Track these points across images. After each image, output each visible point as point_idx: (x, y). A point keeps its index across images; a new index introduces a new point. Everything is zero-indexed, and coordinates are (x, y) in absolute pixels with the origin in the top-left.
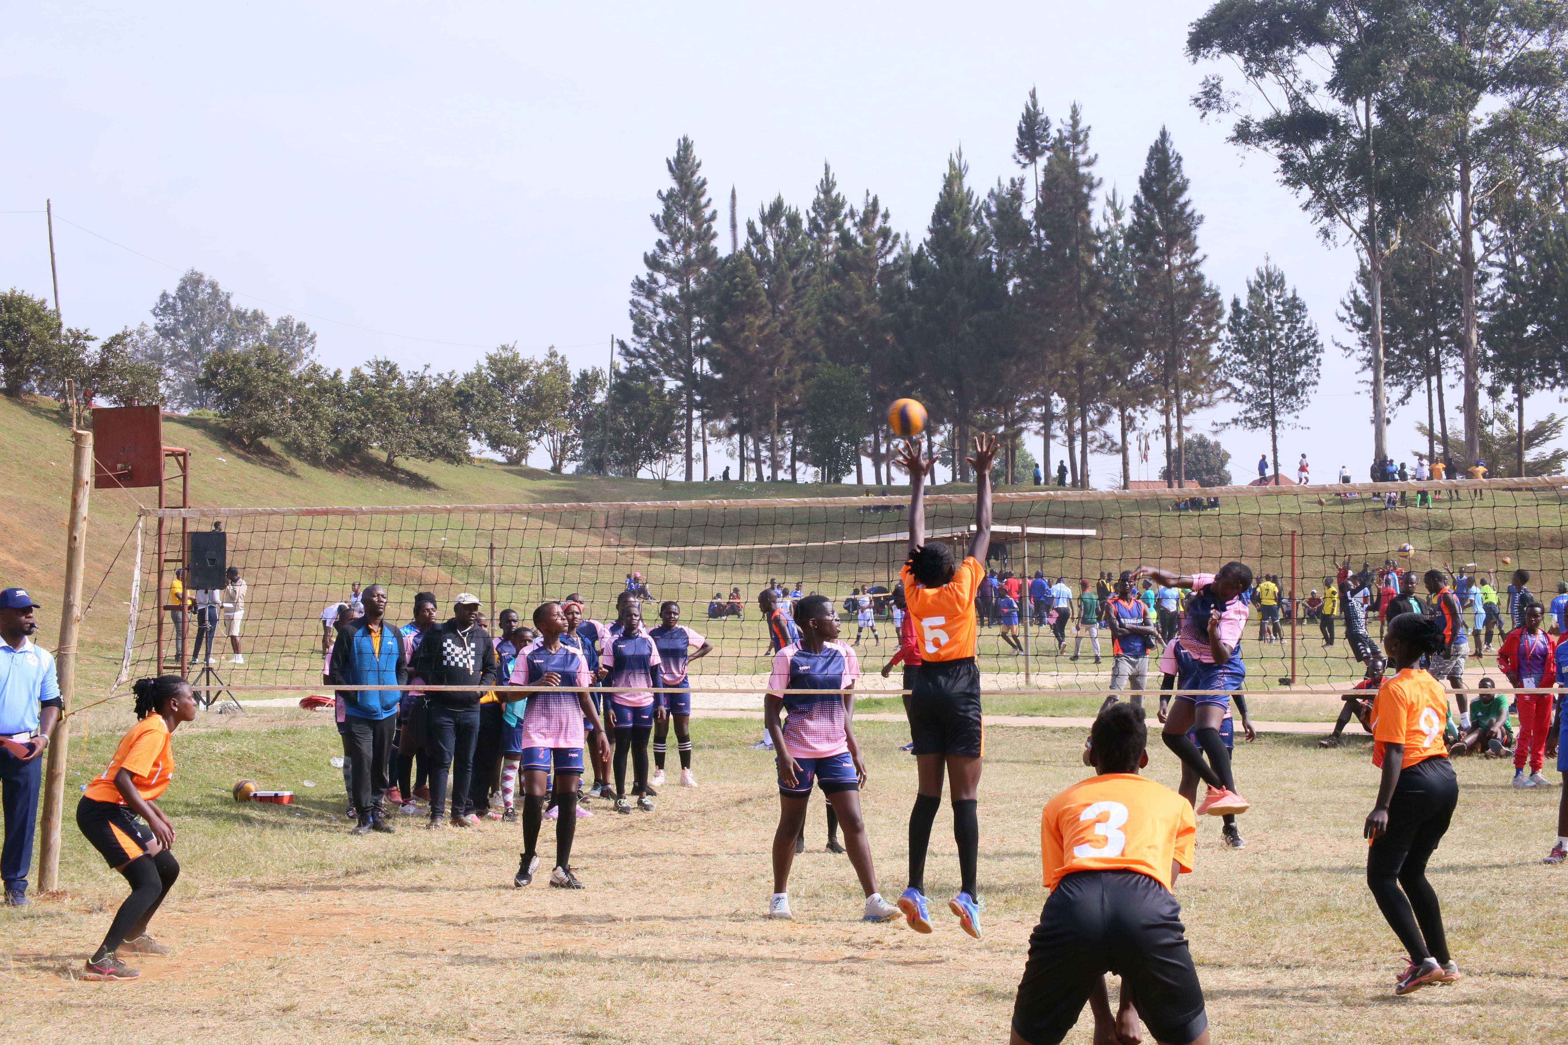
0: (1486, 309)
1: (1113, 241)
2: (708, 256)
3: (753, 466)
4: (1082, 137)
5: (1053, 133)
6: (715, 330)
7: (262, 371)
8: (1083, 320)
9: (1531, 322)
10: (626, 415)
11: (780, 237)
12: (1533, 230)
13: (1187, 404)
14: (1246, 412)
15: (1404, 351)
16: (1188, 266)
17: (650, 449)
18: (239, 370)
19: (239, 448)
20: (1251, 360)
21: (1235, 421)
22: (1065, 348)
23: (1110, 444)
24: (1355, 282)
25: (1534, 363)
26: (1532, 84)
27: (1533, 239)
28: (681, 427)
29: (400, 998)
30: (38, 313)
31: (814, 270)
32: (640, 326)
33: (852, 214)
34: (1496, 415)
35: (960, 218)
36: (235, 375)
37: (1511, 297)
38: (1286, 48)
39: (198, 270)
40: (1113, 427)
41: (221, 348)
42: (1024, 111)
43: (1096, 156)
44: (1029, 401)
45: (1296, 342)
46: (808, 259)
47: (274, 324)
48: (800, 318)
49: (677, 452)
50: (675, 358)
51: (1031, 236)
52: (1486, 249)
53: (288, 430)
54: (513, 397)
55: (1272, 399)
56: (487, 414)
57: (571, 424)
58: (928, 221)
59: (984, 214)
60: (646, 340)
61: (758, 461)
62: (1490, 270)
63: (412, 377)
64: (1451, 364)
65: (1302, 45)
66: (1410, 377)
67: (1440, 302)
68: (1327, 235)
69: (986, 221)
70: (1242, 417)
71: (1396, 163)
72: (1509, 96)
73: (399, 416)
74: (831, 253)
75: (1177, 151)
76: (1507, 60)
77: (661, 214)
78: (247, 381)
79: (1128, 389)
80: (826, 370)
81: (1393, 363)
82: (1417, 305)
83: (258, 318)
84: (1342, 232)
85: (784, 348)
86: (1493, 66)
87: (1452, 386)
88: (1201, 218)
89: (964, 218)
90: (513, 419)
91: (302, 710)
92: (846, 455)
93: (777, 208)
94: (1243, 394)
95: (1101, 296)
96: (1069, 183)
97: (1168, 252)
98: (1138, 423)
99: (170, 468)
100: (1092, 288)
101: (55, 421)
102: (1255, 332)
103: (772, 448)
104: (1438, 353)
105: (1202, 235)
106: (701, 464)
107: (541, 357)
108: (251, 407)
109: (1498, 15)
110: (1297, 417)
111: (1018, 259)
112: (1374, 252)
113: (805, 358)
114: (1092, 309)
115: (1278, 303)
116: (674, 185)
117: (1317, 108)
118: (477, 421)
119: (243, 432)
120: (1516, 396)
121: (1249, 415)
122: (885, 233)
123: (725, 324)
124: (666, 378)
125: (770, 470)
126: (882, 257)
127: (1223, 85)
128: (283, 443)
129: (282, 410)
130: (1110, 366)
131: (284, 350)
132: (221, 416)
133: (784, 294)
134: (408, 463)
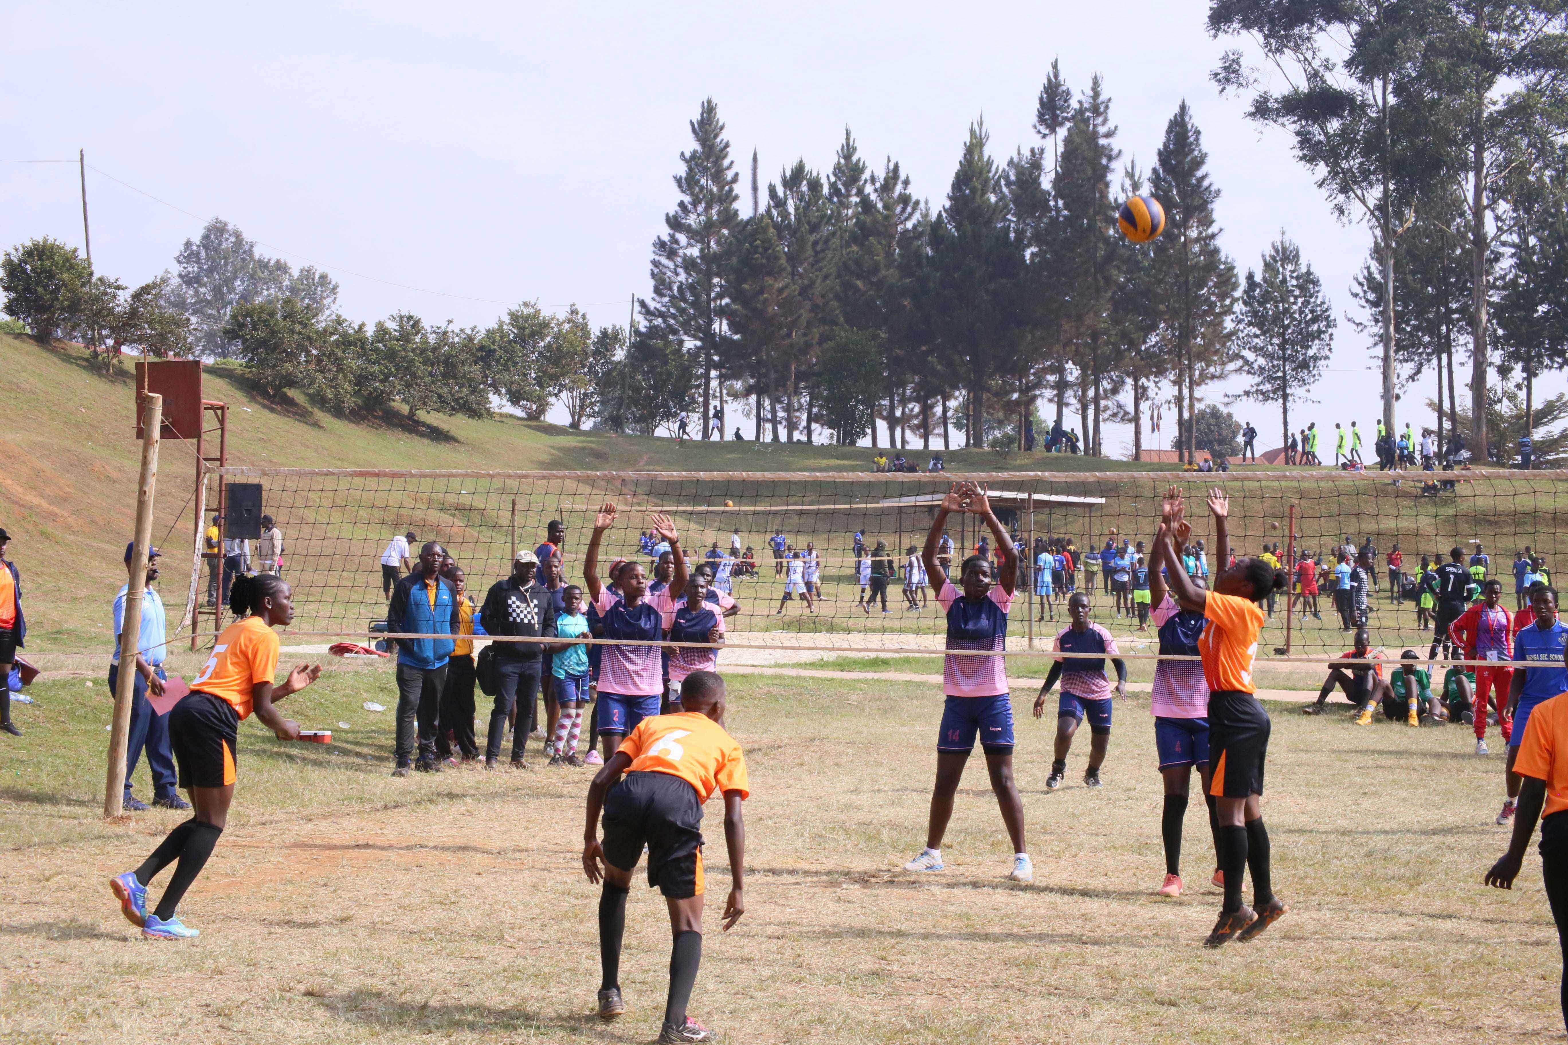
0: (1497, 288)
2: (729, 217)
3: (769, 426)
4: (1102, 109)
5: (1074, 104)
6: (733, 290)
7: (288, 323)
8: (1098, 290)
9: (1541, 303)
10: (644, 373)
11: (801, 201)
12: (1546, 211)
13: (1200, 375)
14: (1258, 385)
15: (1416, 328)
16: (1205, 239)
17: (668, 407)
18: (265, 321)
19: (264, 398)
20: (1264, 333)
21: (1247, 393)
22: (1080, 318)
23: (1122, 413)
24: (1369, 258)
25: (1543, 343)
26: (1547, 67)
27: (1546, 220)
28: (699, 386)
29: (445, 913)
30: (69, 261)
31: (834, 234)
32: (661, 286)
33: (873, 180)
34: (1505, 393)
35: (980, 186)
36: (261, 326)
37: (1522, 277)
38: (1306, 25)
39: (223, 218)
40: (1126, 397)
41: (244, 297)
42: (1046, 82)
43: (1116, 127)
44: (1043, 369)
45: (1309, 316)
46: (828, 222)
47: (296, 273)
48: (819, 281)
49: (694, 411)
50: (695, 318)
51: (1049, 206)
52: (1499, 229)
53: (312, 382)
54: (533, 353)
55: (1284, 372)
56: (508, 369)
57: (590, 381)
58: (948, 189)
59: (1003, 182)
60: (666, 299)
61: (774, 422)
62: (1502, 250)
63: (434, 332)
64: (1461, 342)
65: (1321, 22)
66: (1421, 354)
67: (1453, 280)
68: (1341, 212)
69: (1005, 190)
70: (1254, 390)
71: (1412, 142)
72: (1525, 78)
73: (422, 370)
74: (851, 218)
75: (1196, 125)
76: (1523, 43)
77: (684, 175)
78: (273, 333)
79: (1142, 359)
80: (843, 334)
81: (1404, 340)
82: (1429, 282)
83: (281, 267)
84: (1356, 209)
85: (802, 311)
86: (1510, 48)
87: (1462, 364)
88: (1218, 192)
89: (984, 186)
90: (533, 375)
91: (334, 656)
92: (861, 418)
93: (799, 173)
94: (1256, 366)
95: (1118, 268)
96: (1089, 154)
97: (1185, 224)
98: (1151, 393)
99: (209, 422)
100: (1110, 257)
101: (84, 368)
102: (1268, 306)
103: (788, 409)
104: (1449, 331)
107: (562, 314)
108: (277, 359)
110: (1308, 391)
111: (1035, 228)
112: (1387, 229)
113: (823, 321)
114: (1108, 280)
115: (1292, 277)
116: (698, 147)
117: (1335, 86)
118: (498, 376)
119: (269, 383)
120: (1525, 375)
121: (1260, 388)
122: (905, 200)
123: (745, 286)
124: (685, 338)
125: (786, 431)
126: (901, 223)
127: (1242, 61)
128: (307, 394)
129: (307, 362)
130: (1125, 336)
131: (307, 301)
132: (247, 366)
133: (803, 257)
134: (429, 417)
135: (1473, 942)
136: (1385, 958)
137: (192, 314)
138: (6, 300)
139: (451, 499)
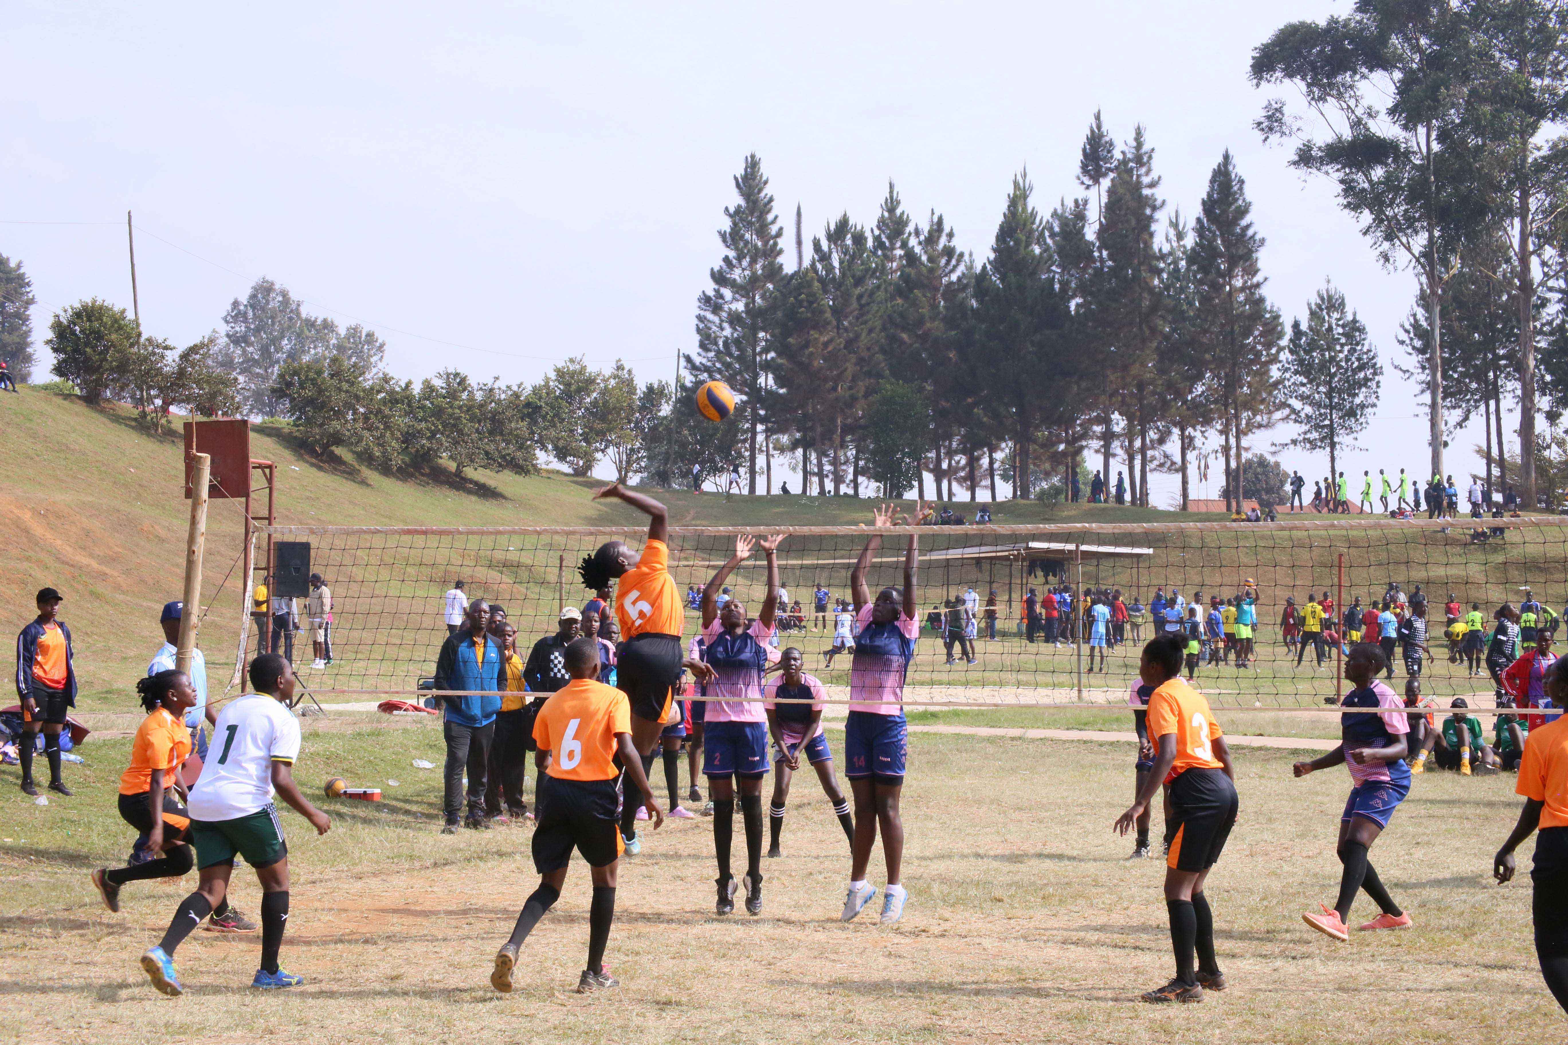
0: (1545, 334)
1: (1175, 262)
2: (773, 272)
3: (815, 479)
4: (1145, 159)
5: (1117, 155)
6: (779, 345)
7: (335, 382)
8: (1144, 341)
10: (690, 429)
11: (845, 254)
13: (1247, 424)
14: (1305, 433)
15: (1463, 375)
16: (1250, 288)
17: (714, 462)
18: (313, 380)
19: (312, 457)
20: (1310, 382)
21: (1294, 442)
22: (1125, 368)
23: (1169, 463)
24: (1415, 305)
28: (745, 441)
30: (118, 322)
31: (878, 287)
32: (706, 341)
33: (917, 233)
34: (1553, 439)
35: (1024, 238)
36: (308, 384)
38: (1348, 74)
39: (269, 278)
40: (1173, 446)
41: (292, 356)
42: (1089, 133)
43: (1160, 178)
44: (1089, 420)
45: (1356, 364)
46: (873, 276)
47: (342, 332)
48: (864, 335)
50: (740, 373)
51: (1093, 257)
52: (1545, 274)
53: (360, 440)
54: (580, 409)
55: (1331, 420)
56: (554, 426)
57: (636, 436)
58: (992, 241)
59: (1047, 234)
60: (712, 354)
61: (821, 475)
62: (1549, 295)
63: (481, 389)
64: (1509, 388)
65: (1364, 70)
66: (1469, 400)
67: (1499, 326)
68: (1387, 259)
69: (1049, 241)
70: (1301, 438)
71: (1456, 189)
73: (468, 427)
74: (896, 271)
75: (1239, 174)
77: (728, 230)
78: (320, 391)
79: (1188, 409)
80: (888, 387)
81: (1451, 387)
82: (1476, 329)
83: (328, 326)
84: (1401, 256)
85: (848, 364)
86: (1553, 93)
87: (1510, 410)
88: (1263, 241)
89: (1028, 237)
90: (580, 431)
91: (383, 714)
92: (908, 470)
93: (843, 226)
94: (1303, 415)
95: (1164, 318)
96: (1133, 204)
97: (1229, 274)
98: (1198, 442)
99: (257, 480)
100: (1155, 307)
101: (133, 427)
102: (1315, 354)
103: (835, 462)
104: (1496, 377)
105: (1264, 258)
106: (765, 477)
107: (608, 370)
108: (324, 417)
109: (1559, 43)
110: (1356, 439)
111: (1080, 279)
112: (1433, 276)
113: (869, 374)
114: (1153, 330)
115: (1338, 325)
116: (741, 202)
117: (1379, 134)
118: (544, 432)
119: (317, 441)
121: (1308, 436)
122: (949, 252)
123: (790, 340)
125: (832, 484)
126: (946, 275)
127: (1285, 110)
128: (354, 452)
129: (354, 420)
130: (1170, 386)
131: (354, 359)
132: (295, 425)
133: (848, 310)
134: (476, 474)
135: (1528, 992)
136: (1440, 1009)
137: (240, 374)
138: (55, 362)
139: (499, 555)
